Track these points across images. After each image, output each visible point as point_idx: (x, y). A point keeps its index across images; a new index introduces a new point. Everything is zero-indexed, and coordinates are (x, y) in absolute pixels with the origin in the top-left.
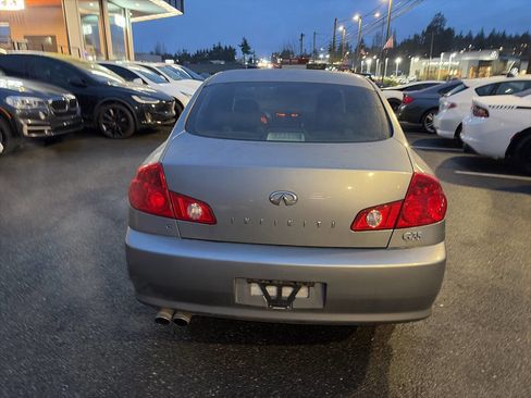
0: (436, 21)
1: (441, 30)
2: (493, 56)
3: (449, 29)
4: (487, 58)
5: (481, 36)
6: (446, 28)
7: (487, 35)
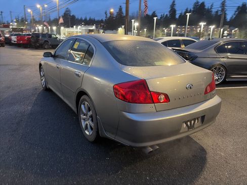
0: (67, 11)
1: (70, 15)
2: (94, 27)
3: (73, 15)
4: (91, 29)
5: (86, 19)
6: (71, 15)
7: (88, 19)
